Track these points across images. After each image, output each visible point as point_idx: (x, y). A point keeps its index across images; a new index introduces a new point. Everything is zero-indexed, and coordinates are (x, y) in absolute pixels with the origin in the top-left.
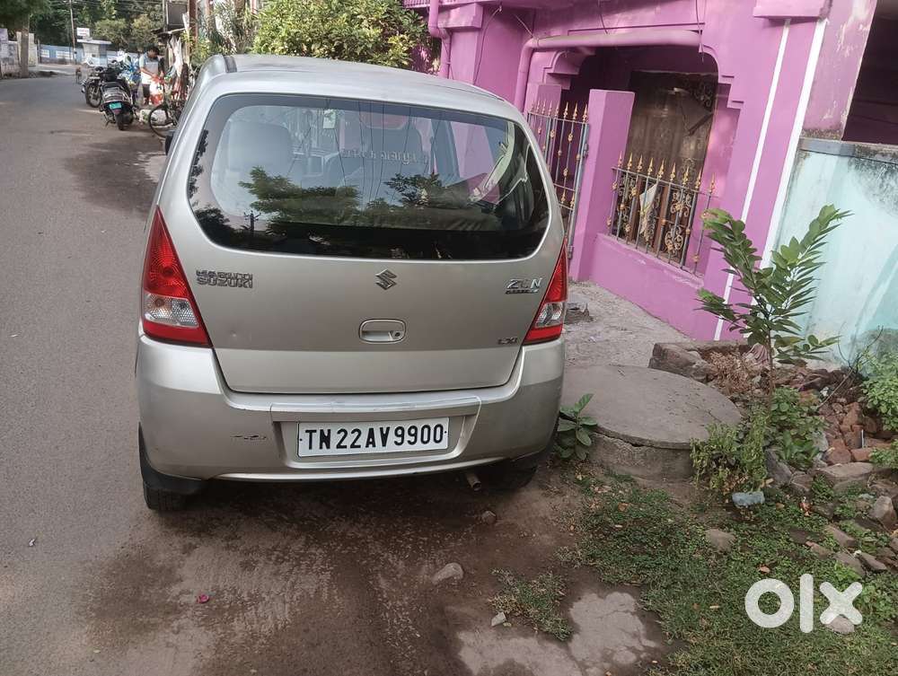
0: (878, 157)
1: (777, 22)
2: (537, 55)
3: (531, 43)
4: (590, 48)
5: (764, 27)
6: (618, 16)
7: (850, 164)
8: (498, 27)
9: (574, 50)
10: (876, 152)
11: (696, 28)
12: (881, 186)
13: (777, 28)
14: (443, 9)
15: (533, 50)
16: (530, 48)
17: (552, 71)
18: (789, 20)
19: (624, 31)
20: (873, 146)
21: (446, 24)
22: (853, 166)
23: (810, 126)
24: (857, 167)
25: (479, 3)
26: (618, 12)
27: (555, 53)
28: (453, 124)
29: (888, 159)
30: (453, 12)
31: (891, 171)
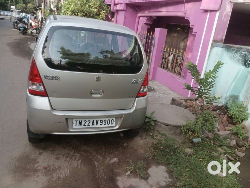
0: (233, 48)
1: (206, 11)
2: (141, 18)
3: (139, 15)
4: (156, 17)
5: (203, 12)
7: (225, 50)
8: (130, 10)
9: (151, 17)
10: (232, 47)
11: (184, 12)
12: (234, 56)
13: (207, 13)
14: (115, 5)
15: (140, 17)
16: (139, 16)
17: (145, 23)
18: (210, 11)
19: (165, 12)
20: (231, 45)
21: (116, 9)
22: (226, 51)
23: (215, 39)
24: (227, 51)
26: (163, 7)
27: (146, 18)
28: (118, 36)
29: (235, 49)
30: (118, 6)
31: (236, 52)
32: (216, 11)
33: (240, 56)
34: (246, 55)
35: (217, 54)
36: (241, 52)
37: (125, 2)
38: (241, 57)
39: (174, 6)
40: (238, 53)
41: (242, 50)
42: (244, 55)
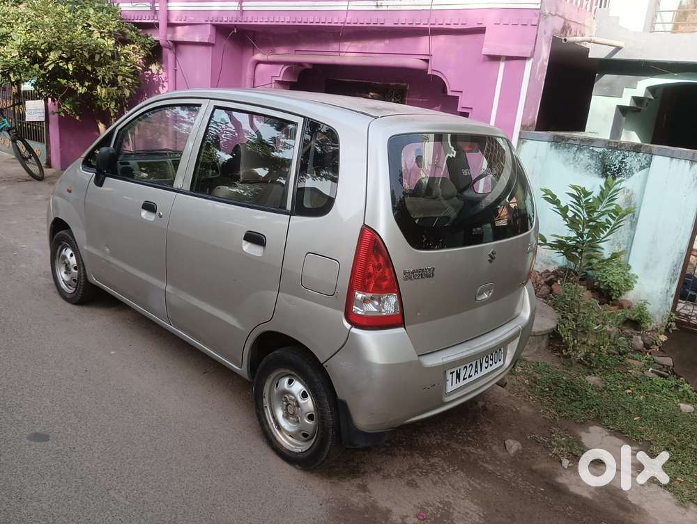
0: (571, 142)
1: (495, 58)
2: (261, 67)
3: (258, 57)
5: (484, 61)
6: (348, 44)
7: (551, 146)
8: (225, 43)
9: (300, 64)
10: (569, 139)
11: (424, 57)
12: (574, 158)
13: (497, 62)
14: (171, 26)
15: (259, 62)
16: (255, 61)
17: (280, 79)
18: (504, 58)
19: (353, 54)
20: (566, 135)
21: (173, 37)
22: (553, 147)
23: (524, 124)
24: (556, 148)
25: (213, 25)
26: (349, 41)
27: (282, 66)
29: (578, 143)
30: (179, 28)
31: (580, 149)
32: (525, 59)
33: (591, 157)
34: (604, 154)
35: (536, 157)
36: (591, 148)
37: (214, 22)
38: (593, 159)
39: (387, 42)
40: (585, 151)
41: (595, 144)
42: (600, 154)
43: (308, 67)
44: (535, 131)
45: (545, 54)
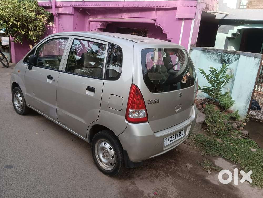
1: (180, 19)
2: (92, 23)
3: (91, 19)
5: (176, 20)
6: (125, 14)
7: (202, 52)
8: (78, 14)
9: (107, 22)
10: (208, 49)
11: (154, 19)
12: (211, 57)
13: (181, 21)
14: (57, 7)
15: (91, 21)
16: (90, 21)
17: (99, 28)
18: (184, 19)
19: (127, 18)
21: (58, 12)
22: (203, 53)
23: (192, 44)
24: (204, 53)
25: (73, 7)
26: (125, 13)
27: (100, 23)
29: (212, 51)
30: (60, 9)
31: (213, 53)
32: (192, 19)
33: (217, 56)
34: (222, 56)
35: (196, 56)
36: (217, 53)
37: (74, 6)
38: (218, 57)
39: (140, 13)
40: (215, 54)
41: (218, 51)
42: (220, 55)
43: (110, 23)
44: (196, 46)
45: (199, 17)
